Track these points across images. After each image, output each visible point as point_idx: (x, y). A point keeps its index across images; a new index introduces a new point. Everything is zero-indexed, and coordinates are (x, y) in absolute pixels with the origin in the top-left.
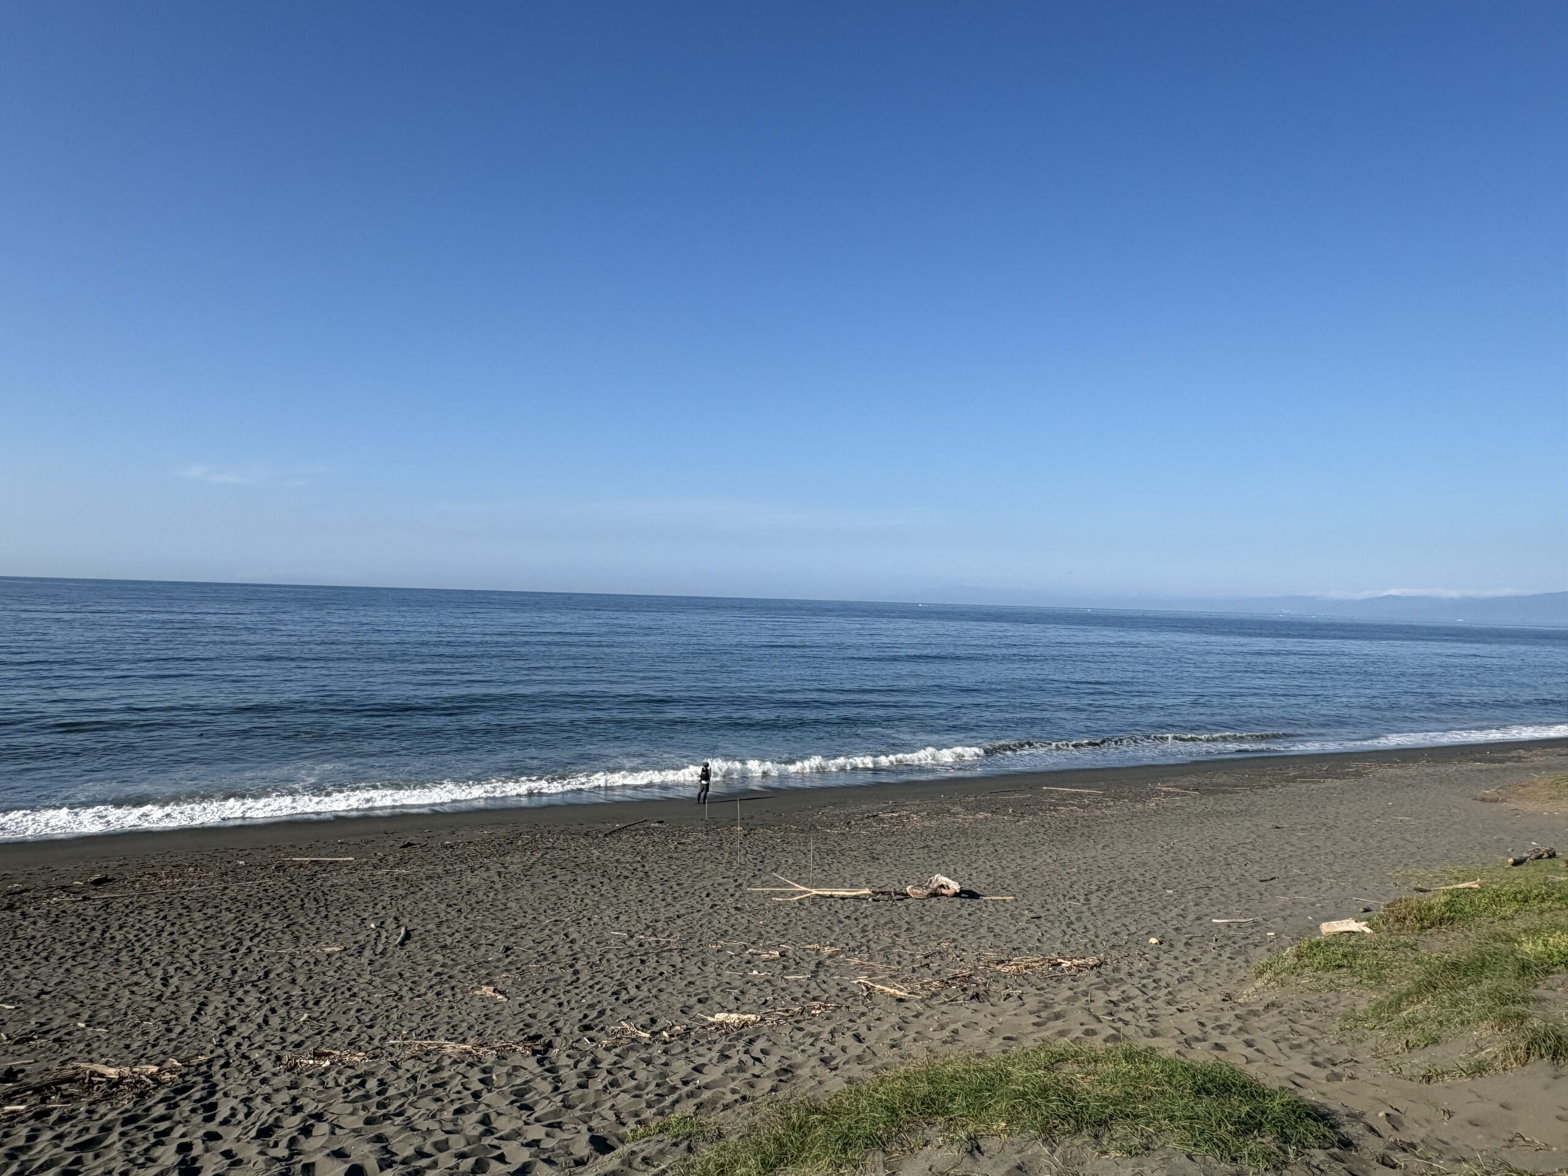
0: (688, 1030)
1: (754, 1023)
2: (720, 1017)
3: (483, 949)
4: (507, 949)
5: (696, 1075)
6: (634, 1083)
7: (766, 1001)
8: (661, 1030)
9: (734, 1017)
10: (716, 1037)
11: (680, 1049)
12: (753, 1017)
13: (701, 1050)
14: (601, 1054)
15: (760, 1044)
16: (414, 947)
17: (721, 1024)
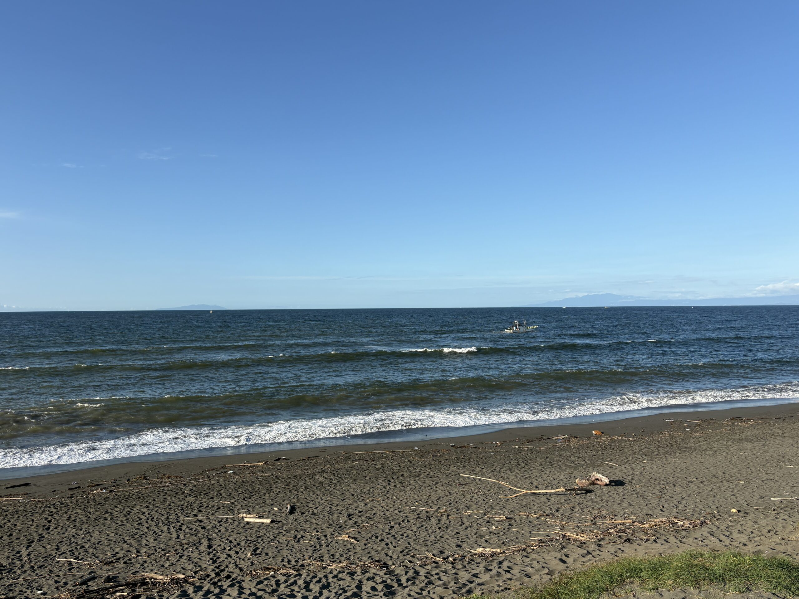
2: (480, 550)
4: (349, 515)
5: (475, 579)
6: (441, 582)
7: (503, 543)
8: (448, 557)
9: (487, 550)
12: (499, 550)
15: (505, 564)
16: (297, 514)
17: (481, 554)
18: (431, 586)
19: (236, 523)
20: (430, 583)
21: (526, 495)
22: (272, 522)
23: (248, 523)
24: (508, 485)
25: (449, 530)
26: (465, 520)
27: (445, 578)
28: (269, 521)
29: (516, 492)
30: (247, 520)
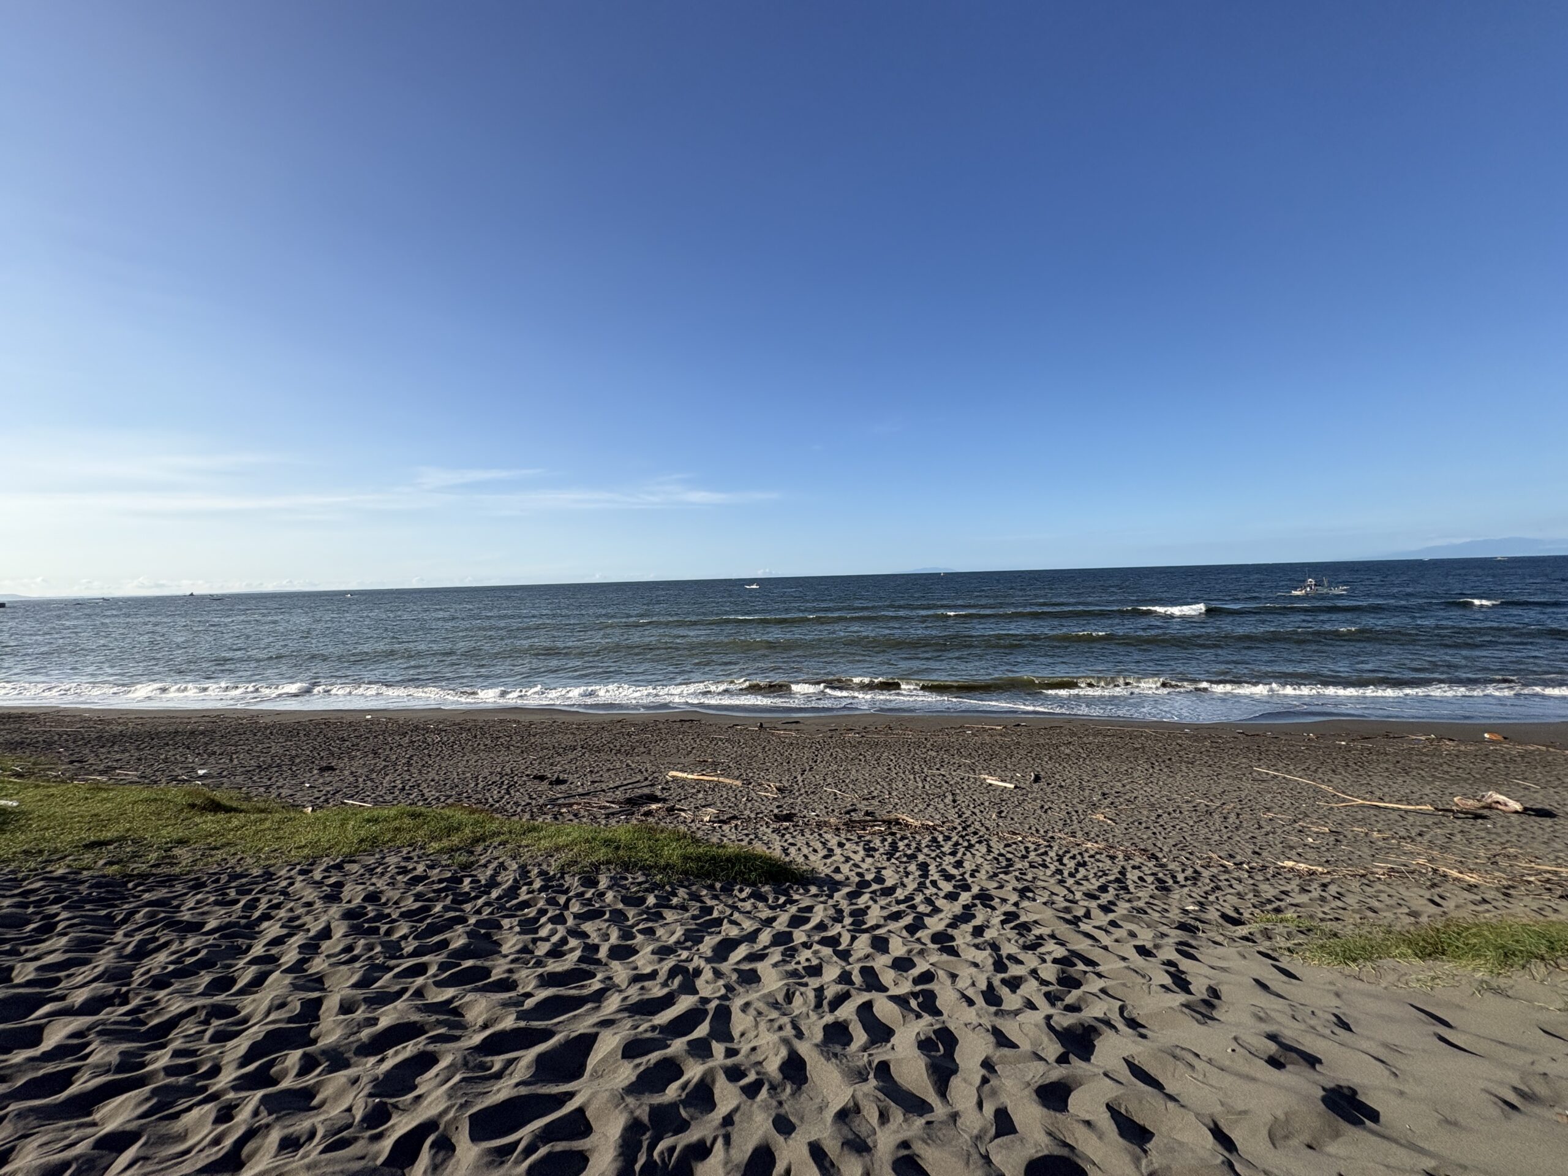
0: (1264, 868)
1: (1322, 873)
2: (1290, 864)
3: (1087, 792)
4: (1104, 794)
5: (1284, 896)
6: (1233, 891)
7: (1327, 861)
8: (1241, 863)
9: (1302, 866)
10: (1290, 876)
11: (1262, 878)
12: (1320, 869)
13: (1281, 882)
14: (1199, 869)
15: (1333, 889)
16: (1042, 784)
17: (1292, 869)
18: (1218, 893)
19: (979, 783)
20: (1218, 888)
21: (1362, 806)
22: (1016, 787)
23: (990, 785)
24: (1330, 789)
25: (1240, 832)
26: (1263, 823)
27: (1239, 888)
28: (1012, 786)
29: (1344, 800)
30: (989, 781)
